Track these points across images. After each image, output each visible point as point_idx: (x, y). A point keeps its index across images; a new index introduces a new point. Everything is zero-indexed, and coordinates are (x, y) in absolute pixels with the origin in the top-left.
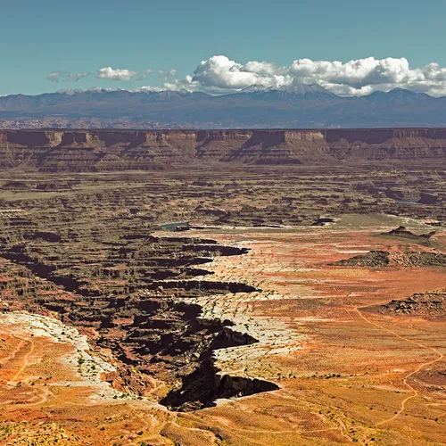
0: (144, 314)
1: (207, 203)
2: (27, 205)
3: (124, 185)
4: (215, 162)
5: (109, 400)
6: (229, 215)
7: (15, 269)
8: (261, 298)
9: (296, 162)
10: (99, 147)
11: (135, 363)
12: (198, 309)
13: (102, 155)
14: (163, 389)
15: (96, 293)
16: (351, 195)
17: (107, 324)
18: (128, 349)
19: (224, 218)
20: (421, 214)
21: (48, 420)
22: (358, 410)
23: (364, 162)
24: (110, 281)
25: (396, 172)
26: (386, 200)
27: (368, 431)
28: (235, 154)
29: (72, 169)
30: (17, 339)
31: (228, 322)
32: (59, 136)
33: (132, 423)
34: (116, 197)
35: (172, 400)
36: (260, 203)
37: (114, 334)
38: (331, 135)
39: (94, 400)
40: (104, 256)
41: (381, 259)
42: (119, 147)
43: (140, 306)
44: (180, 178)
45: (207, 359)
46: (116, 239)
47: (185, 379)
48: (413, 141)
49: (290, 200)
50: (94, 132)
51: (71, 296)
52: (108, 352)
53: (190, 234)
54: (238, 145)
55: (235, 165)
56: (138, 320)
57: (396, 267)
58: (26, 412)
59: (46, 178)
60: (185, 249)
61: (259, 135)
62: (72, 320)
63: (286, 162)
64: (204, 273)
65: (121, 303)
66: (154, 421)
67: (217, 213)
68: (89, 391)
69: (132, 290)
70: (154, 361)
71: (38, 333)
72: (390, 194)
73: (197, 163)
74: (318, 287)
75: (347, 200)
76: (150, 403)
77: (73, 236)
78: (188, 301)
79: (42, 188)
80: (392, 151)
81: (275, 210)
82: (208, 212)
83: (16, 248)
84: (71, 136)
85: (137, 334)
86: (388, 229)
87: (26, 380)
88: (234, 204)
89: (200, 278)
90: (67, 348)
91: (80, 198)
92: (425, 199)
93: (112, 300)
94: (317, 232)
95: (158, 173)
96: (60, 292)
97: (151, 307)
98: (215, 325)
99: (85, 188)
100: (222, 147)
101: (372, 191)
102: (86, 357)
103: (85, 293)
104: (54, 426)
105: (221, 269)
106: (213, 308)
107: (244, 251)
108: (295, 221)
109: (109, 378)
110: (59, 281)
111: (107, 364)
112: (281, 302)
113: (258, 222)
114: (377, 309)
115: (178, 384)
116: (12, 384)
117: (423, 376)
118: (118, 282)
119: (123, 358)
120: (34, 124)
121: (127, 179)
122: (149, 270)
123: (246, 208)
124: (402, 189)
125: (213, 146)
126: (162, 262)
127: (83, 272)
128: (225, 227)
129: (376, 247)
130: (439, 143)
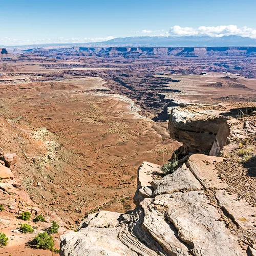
0: (149, 96)
1: (169, 68)
2: (120, 67)
4: (173, 56)
5: (139, 118)
6: (175, 71)
7: (116, 83)
8: (182, 94)
9: (197, 56)
10: (140, 52)
11: (146, 109)
12: (164, 96)
13: (141, 54)
14: (153, 116)
15: (137, 90)
16: (213, 66)
17: (139, 98)
18: (144, 105)
19: (174, 72)
20: (234, 72)
21: (123, 122)
23: (218, 57)
24: (141, 88)
25: (228, 60)
26: (223, 68)
28: (178, 54)
29: (133, 57)
30: (116, 101)
31: (172, 100)
32: (130, 49)
33: (144, 124)
34: (144, 65)
35: (155, 119)
36: (185, 68)
37: (141, 101)
38: (208, 49)
39: (135, 117)
40: (139, 81)
41: (219, 85)
42: (146, 52)
43: (148, 94)
44: (162, 61)
45: (166, 109)
46: (143, 77)
47: (159, 114)
48: (235, 51)
49: (194, 67)
50: (139, 48)
51: (130, 91)
52: (139, 106)
53: (164, 76)
54: (179, 51)
55: (179, 57)
56: (147, 98)
57: (224, 87)
58: (117, 119)
59: (126, 60)
60: (162, 80)
61: (186, 49)
62: (130, 97)
63: (193, 57)
64: (167, 87)
65: (143, 93)
66: (150, 124)
67: (172, 70)
68: (133, 115)
69: (147, 90)
70: (151, 109)
71: (121, 100)
72: (225, 66)
73: (167, 56)
74: (199, 92)
75: (211, 68)
76: (149, 119)
77: (132, 75)
78: (161, 94)
79: (124, 62)
80: (227, 54)
81: (189, 70)
82: (169, 70)
83: (117, 78)
84: (133, 49)
85: (147, 102)
86: (223, 76)
87: (118, 112)
88: (177, 68)
89: (165, 88)
90: (129, 104)
91: (134, 65)
92: (236, 68)
93: (141, 93)
94: (201, 76)
95: (156, 59)
96: (127, 90)
97: (151, 95)
98: (168, 101)
99: (136, 63)
100: (175, 52)
101: (219, 65)
102: (133, 106)
103: (134, 90)
104: (124, 123)
105: (171, 86)
106: (168, 96)
107: (179, 81)
108: (195, 73)
109: (139, 112)
110: (127, 87)
111: (139, 109)
112: (188, 96)
113: (183, 73)
114: (217, 99)
115: (157, 115)
116: (114, 112)
118: (143, 88)
119: (143, 108)
120: (123, 46)
121: (147, 61)
122: (152, 85)
123: (180, 69)
124: (229, 65)
125: (172, 52)
126: (155, 83)
127: (134, 85)
128: (174, 74)
129: (219, 81)
130: (243, 51)
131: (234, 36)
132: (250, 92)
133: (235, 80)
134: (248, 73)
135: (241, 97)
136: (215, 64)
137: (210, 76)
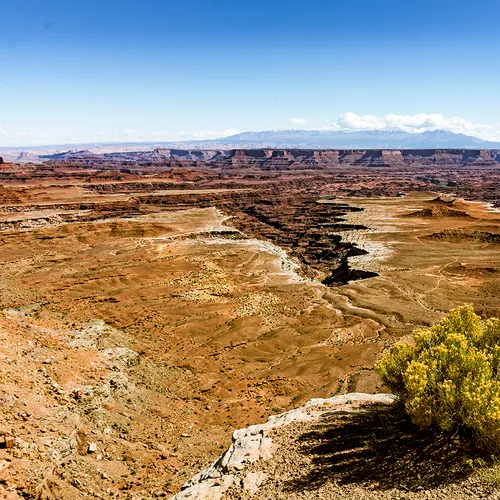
0: (314, 240)
1: (344, 186)
2: (255, 187)
3: (303, 177)
4: (348, 166)
5: (297, 281)
6: (355, 192)
7: (250, 218)
8: (371, 232)
9: (388, 166)
10: (291, 158)
11: (309, 264)
12: (340, 238)
13: (292, 162)
14: (322, 275)
15: (290, 230)
16: (415, 182)
17: (295, 245)
18: (306, 257)
19: (353, 193)
20: (448, 191)
21: (267, 291)
22: (417, 286)
23: (420, 166)
24: (297, 225)
25: (436, 171)
26: (431, 185)
27: (421, 296)
28: (358, 162)
29: (278, 169)
30: (252, 253)
31: (354, 244)
32: (270, 153)
33: (308, 293)
34: (300, 183)
35: (327, 282)
36: (370, 186)
37: (299, 250)
38: (405, 153)
39: (290, 282)
40: (293, 212)
41: (427, 214)
42: (300, 158)
43: (311, 236)
44: (330, 174)
45: (344, 262)
46: (299, 204)
47: (334, 271)
48: (445, 156)
49: (384, 184)
50: (288, 151)
51: (278, 231)
52: (296, 259)
53: (336, 201)
54: (359, 157)
55: (358, 167)
56: (311, 243)
57: (435, 217)
58: (257, 288)
59: (265, 173)
60: (333, 208)
61: (370, 153)
62: (278, 243)
63: (382, 166)
64: (343, 220)
65: (302, 235)
66: (319, 291)
67: (349, 191)
68: (286, 278)
69: (308, 228)
70: (318, 263)
71: (262, 250)
72: (433, 182)
73: (339, 166)
74: (398, 227)
75: (413, 184)
76: (316, 283)
77: (278, 202)
78: (335, 234)
79: (263, 178)
80: (435, 160)
81: (377, 189)
82: (345, 191)
83: (250, 208)
84: (276, 153)
85: (310, 250)
86: (432, 198)
87: (257, 272)
88: (357, 187)
89: (341, 223)
90: (277, 257)
91: (282, 183)
92: (450, 184)
93: (298, 233)
94: (398, 200)
95: (320, 171)
96: (272, 229)
97: (317, 236)
98: (348, 245)
99: (285, 178)
100: (352, 158)
101: (425, 180)
102: (286, 261)
103: (284, 230)
104: (271, 294)
105: (351, 218)
106: (347, 237)
107: (362, 209)
108: (387, 195)
109: (297, 271)
110: (272, 224)
111: (296, 264)
112: (380, 234)
113: (369, 195)
114: (426, 237)
115: (331, 274)
116: (250, 274)
117: (448, 269)
118: (301, 225)
119: (304, 261)
120: (258, 147)
121: (305, 174)
122: (316, 218)
123: (363, 188)
124: (439, 179)
125: (346, 157)
126: (323, 215)
127: (283, 220)
128: (353, 198)
129: (426, 207)
130: (457, 156)
131: (442, 132)
132: (474, 223)
133: (450, 204)
134: (468, 192)
135: (462, 232)
136: (418, 178)
137: (412, 199)
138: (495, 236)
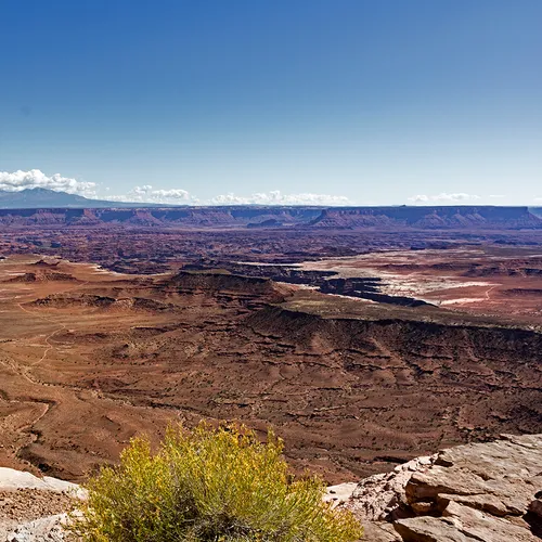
16: (15, 244)
20: (52, 253)
22: (21, 358)
23: (21, 227)
25: (38, 232)
26: (33, 246)
27: (27, 368)
41: (31, 278)
48: (47, 215)
57: (39, 281)
72: (35, 243)
75: (13, 247)
80: (36, 220)
86: (34, 262)
92: (53, 245)
101: (26, 242)
114: (31, 304)
117: (55, 337)
124: (42, 241)
129: (29, 271)
130: (60, 216)
131: (42, 189)
132: (77, 287)
133: (54, 266)
134: (73, 253)
135: (69, 296)
136: (19, 240)
137: (13, 263)
138: (103, 299)
